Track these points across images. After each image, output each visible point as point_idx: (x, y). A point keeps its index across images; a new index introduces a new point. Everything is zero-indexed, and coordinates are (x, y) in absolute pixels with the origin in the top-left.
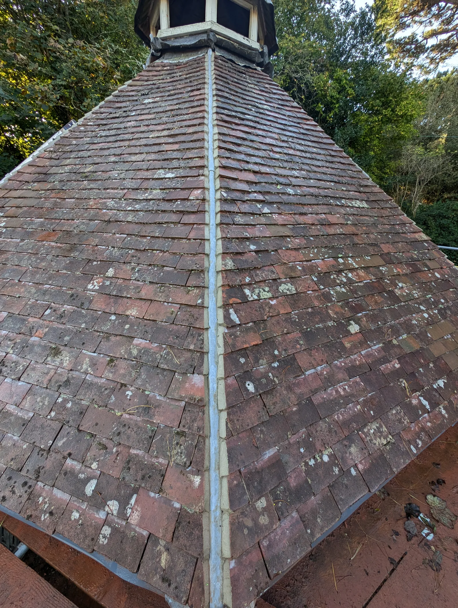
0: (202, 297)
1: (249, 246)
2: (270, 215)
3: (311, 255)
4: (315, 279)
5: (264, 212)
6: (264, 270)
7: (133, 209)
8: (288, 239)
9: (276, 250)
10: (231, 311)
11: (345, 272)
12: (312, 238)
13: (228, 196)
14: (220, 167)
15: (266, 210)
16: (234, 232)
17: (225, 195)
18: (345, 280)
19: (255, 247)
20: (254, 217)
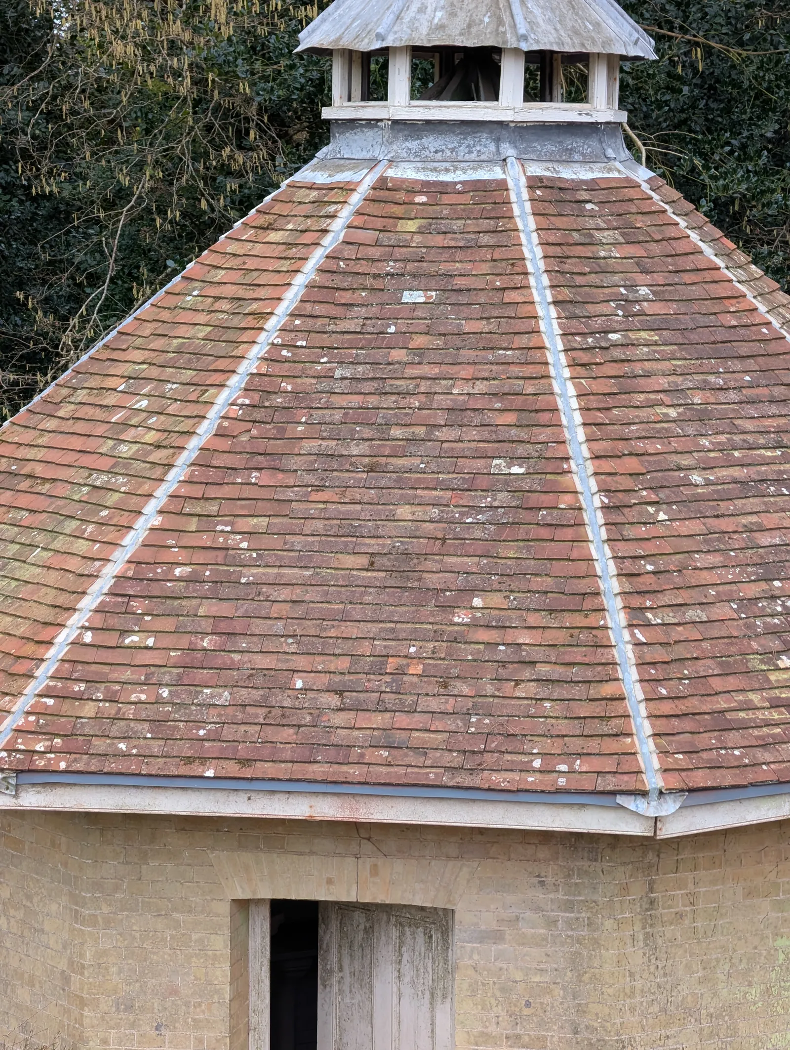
0: (604, 618)
1: (645, 566)
2: (668, 523)
3: (730, 577)
4: (735, 606)
5: (659, 518)
6: (665, 595)
7: (475, 521)
8: (696, 556)
9: (679, 571)
10: (636, 631)
11: (783, 599)
12: (732, 553)
13: (610, 501)
14: (591, 458)
15: (662, 516)
16: (625, 549)
17: (606, 501)
18: (779, 609)
19: (652, 567)
20: (646, 527)
